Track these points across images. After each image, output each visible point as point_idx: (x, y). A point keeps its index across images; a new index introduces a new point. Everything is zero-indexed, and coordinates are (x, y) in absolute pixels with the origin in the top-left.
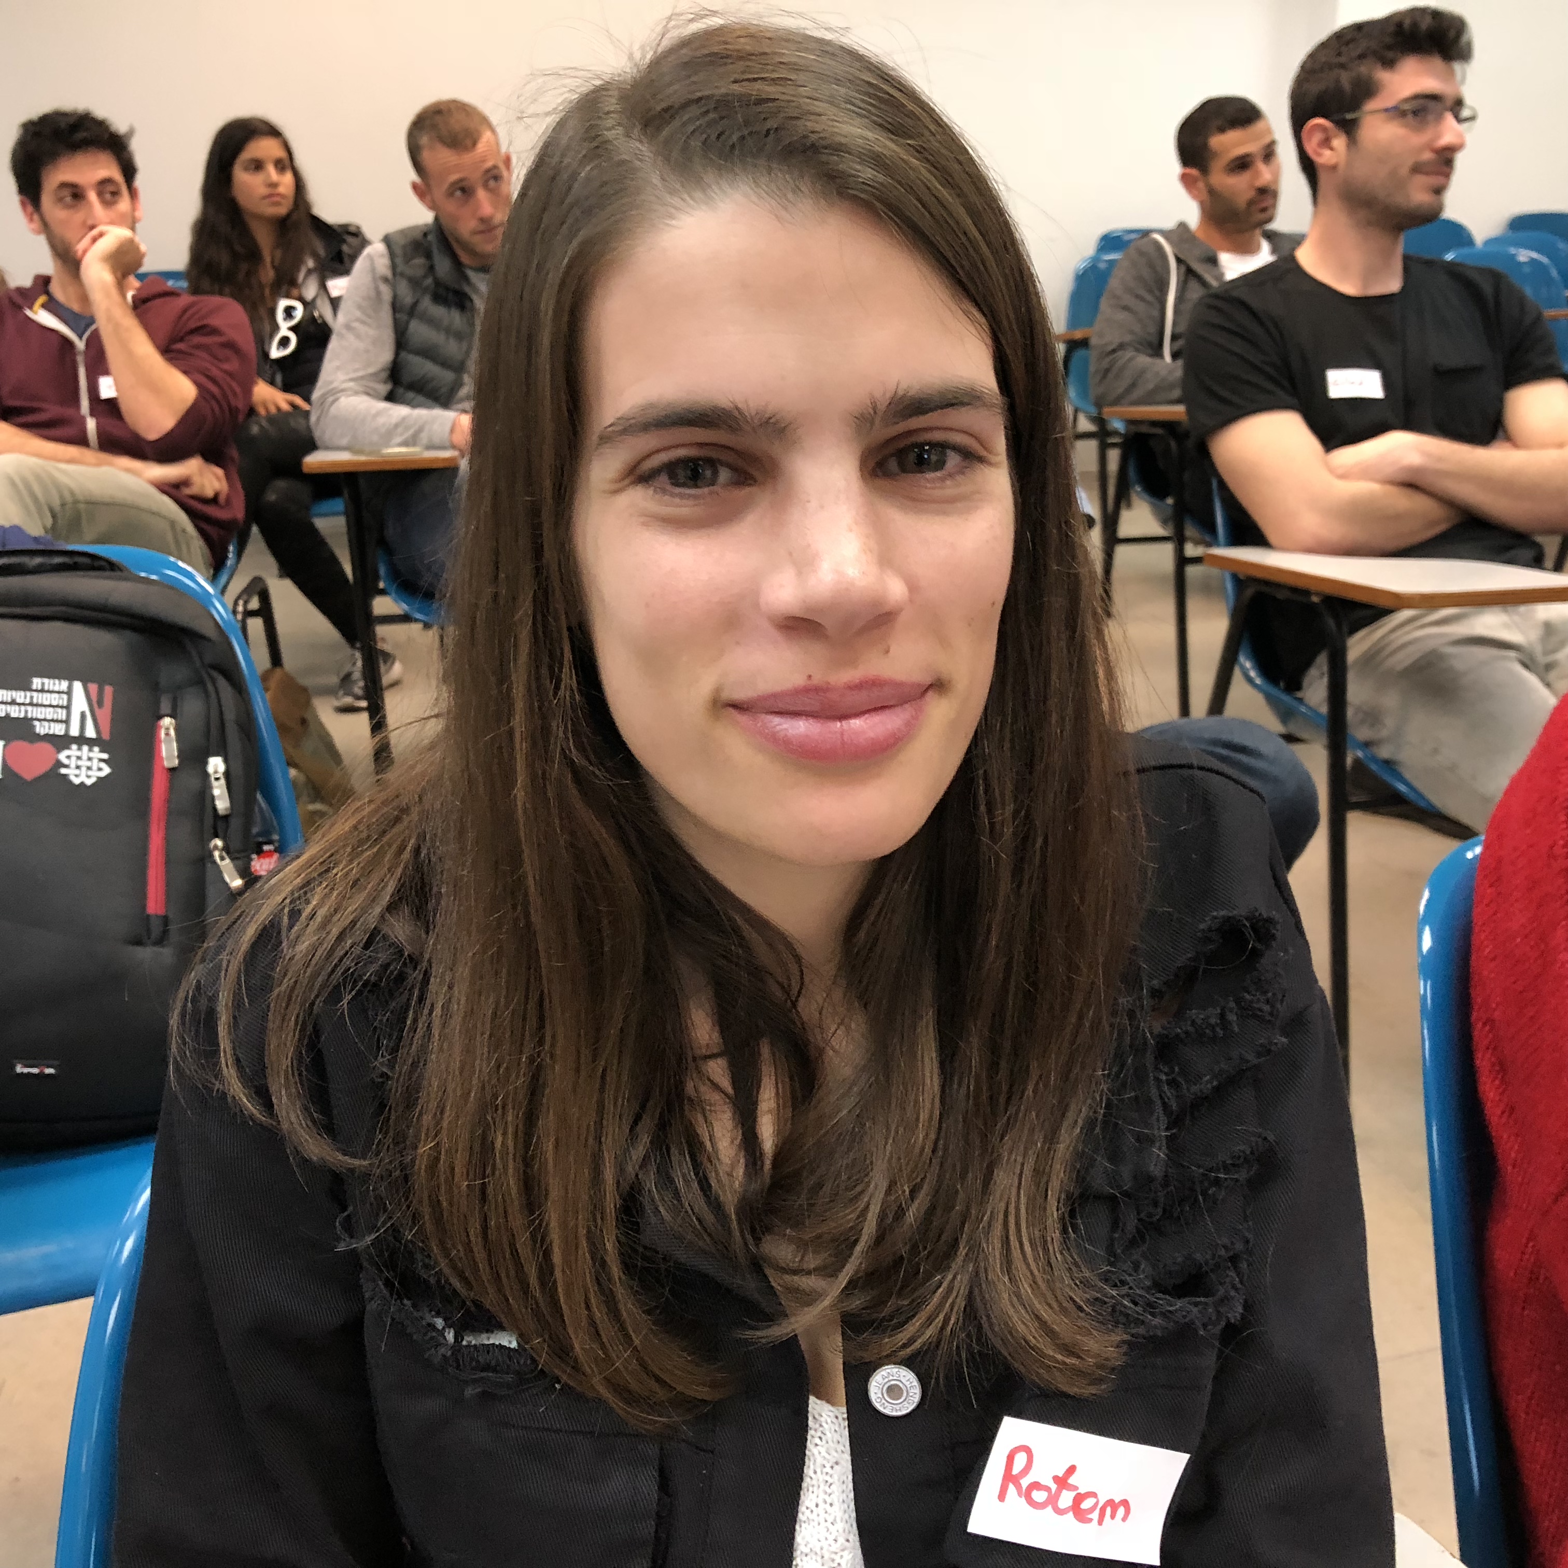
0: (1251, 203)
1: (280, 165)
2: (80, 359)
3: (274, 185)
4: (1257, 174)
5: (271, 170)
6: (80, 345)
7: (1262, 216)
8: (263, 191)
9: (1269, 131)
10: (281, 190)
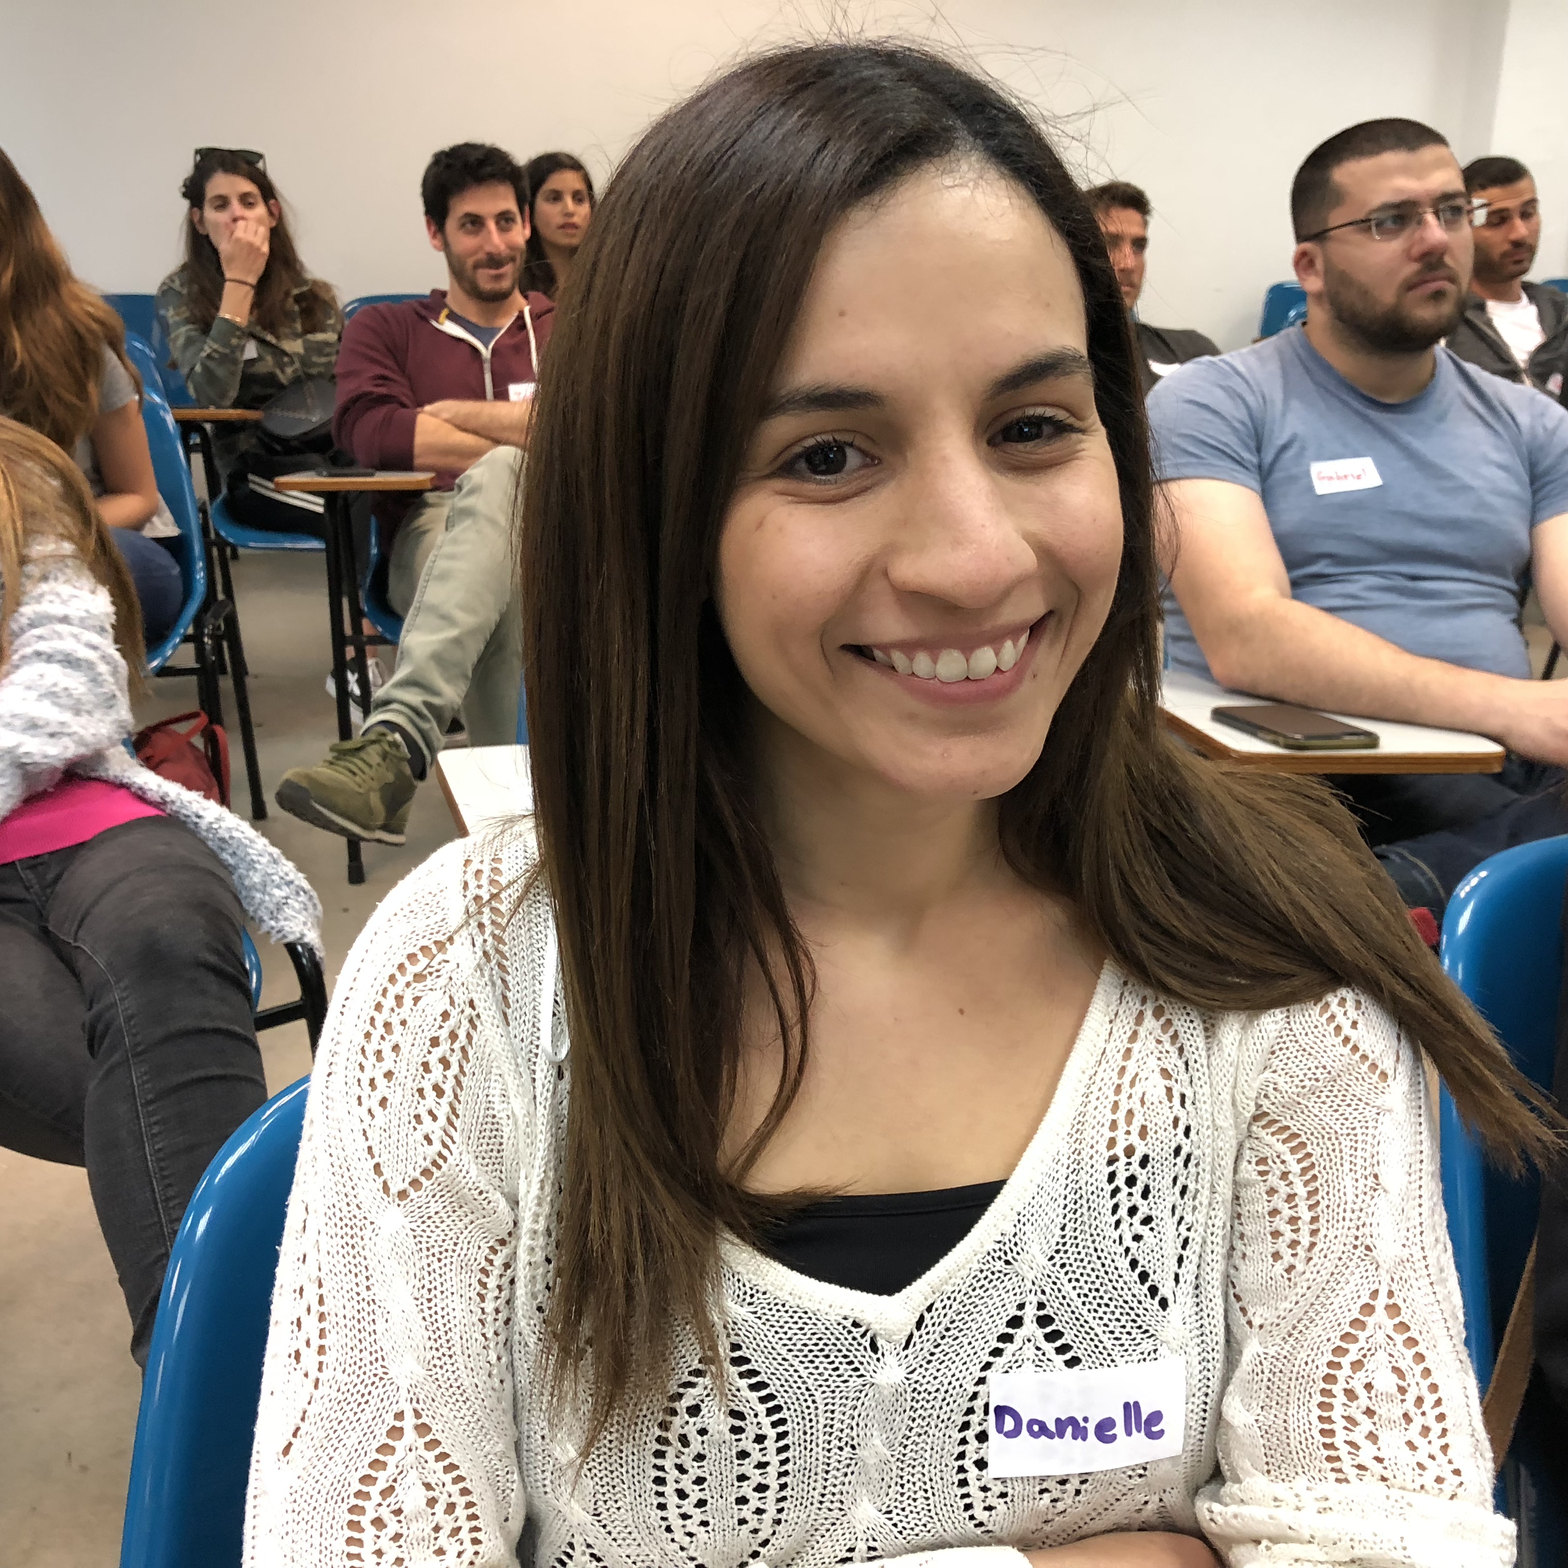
0: (1504, 255)
1: (577, 197)
2: (487, 367)
3: (571, 215)
4: (1513, 228)
5: (569, 201)
6: (486, 353)
7: (1515, 268)
8: (560, 220)
9: (1533, 190)
10: (576, 220)
